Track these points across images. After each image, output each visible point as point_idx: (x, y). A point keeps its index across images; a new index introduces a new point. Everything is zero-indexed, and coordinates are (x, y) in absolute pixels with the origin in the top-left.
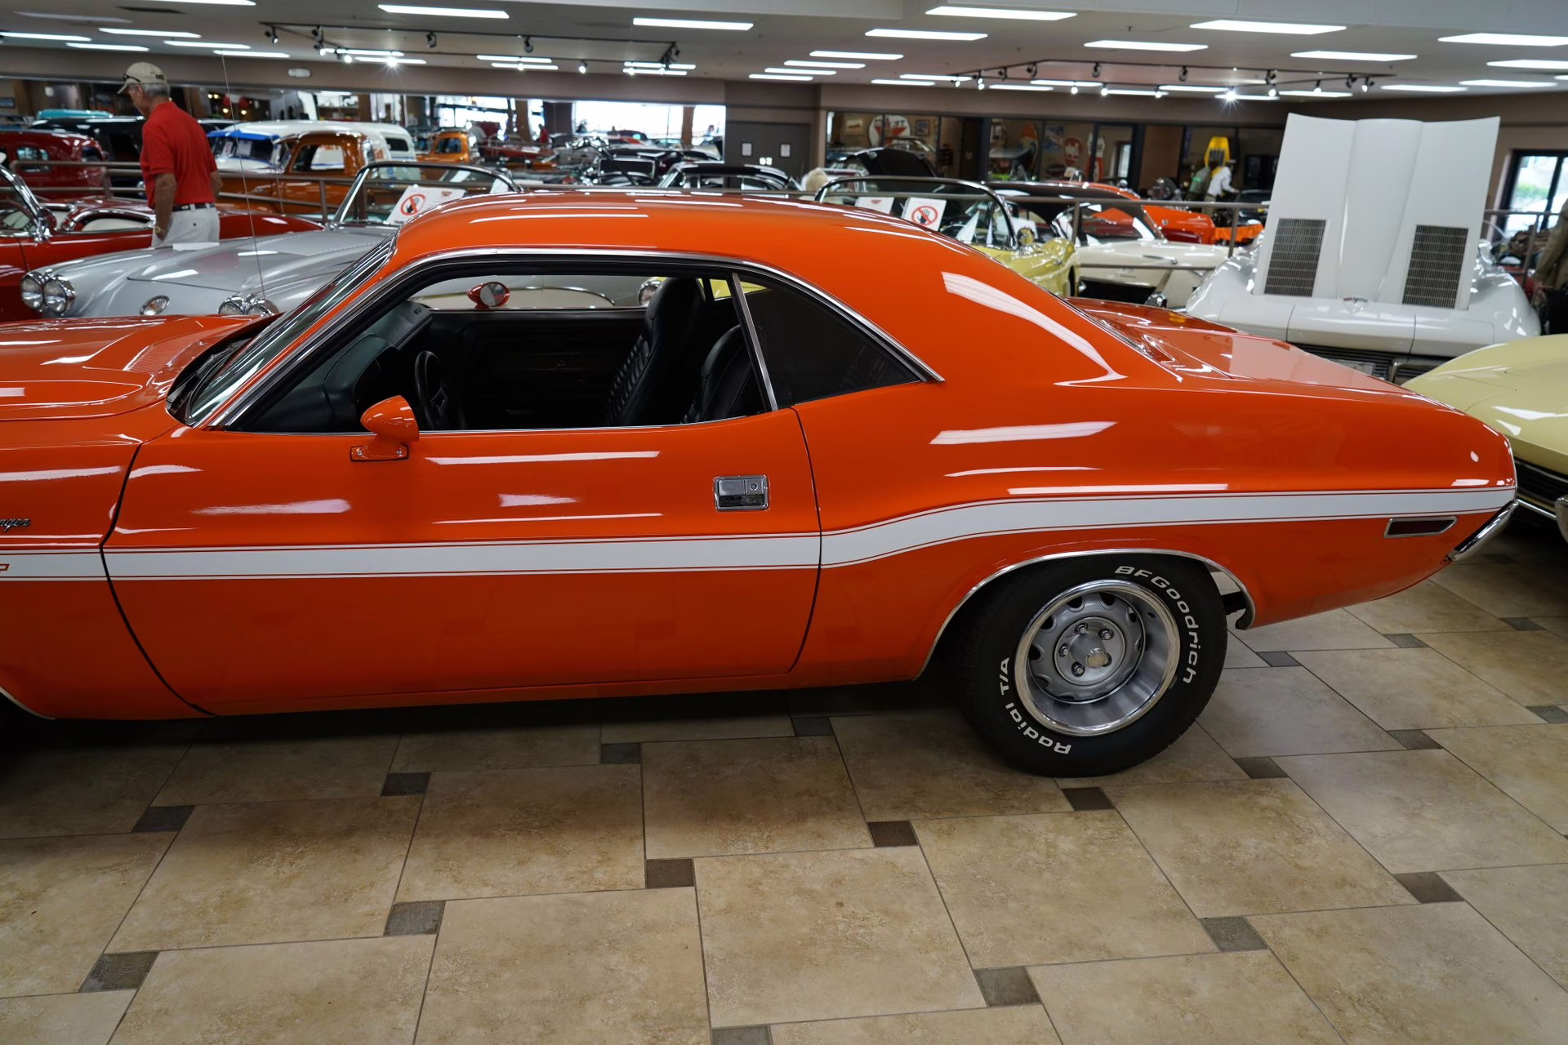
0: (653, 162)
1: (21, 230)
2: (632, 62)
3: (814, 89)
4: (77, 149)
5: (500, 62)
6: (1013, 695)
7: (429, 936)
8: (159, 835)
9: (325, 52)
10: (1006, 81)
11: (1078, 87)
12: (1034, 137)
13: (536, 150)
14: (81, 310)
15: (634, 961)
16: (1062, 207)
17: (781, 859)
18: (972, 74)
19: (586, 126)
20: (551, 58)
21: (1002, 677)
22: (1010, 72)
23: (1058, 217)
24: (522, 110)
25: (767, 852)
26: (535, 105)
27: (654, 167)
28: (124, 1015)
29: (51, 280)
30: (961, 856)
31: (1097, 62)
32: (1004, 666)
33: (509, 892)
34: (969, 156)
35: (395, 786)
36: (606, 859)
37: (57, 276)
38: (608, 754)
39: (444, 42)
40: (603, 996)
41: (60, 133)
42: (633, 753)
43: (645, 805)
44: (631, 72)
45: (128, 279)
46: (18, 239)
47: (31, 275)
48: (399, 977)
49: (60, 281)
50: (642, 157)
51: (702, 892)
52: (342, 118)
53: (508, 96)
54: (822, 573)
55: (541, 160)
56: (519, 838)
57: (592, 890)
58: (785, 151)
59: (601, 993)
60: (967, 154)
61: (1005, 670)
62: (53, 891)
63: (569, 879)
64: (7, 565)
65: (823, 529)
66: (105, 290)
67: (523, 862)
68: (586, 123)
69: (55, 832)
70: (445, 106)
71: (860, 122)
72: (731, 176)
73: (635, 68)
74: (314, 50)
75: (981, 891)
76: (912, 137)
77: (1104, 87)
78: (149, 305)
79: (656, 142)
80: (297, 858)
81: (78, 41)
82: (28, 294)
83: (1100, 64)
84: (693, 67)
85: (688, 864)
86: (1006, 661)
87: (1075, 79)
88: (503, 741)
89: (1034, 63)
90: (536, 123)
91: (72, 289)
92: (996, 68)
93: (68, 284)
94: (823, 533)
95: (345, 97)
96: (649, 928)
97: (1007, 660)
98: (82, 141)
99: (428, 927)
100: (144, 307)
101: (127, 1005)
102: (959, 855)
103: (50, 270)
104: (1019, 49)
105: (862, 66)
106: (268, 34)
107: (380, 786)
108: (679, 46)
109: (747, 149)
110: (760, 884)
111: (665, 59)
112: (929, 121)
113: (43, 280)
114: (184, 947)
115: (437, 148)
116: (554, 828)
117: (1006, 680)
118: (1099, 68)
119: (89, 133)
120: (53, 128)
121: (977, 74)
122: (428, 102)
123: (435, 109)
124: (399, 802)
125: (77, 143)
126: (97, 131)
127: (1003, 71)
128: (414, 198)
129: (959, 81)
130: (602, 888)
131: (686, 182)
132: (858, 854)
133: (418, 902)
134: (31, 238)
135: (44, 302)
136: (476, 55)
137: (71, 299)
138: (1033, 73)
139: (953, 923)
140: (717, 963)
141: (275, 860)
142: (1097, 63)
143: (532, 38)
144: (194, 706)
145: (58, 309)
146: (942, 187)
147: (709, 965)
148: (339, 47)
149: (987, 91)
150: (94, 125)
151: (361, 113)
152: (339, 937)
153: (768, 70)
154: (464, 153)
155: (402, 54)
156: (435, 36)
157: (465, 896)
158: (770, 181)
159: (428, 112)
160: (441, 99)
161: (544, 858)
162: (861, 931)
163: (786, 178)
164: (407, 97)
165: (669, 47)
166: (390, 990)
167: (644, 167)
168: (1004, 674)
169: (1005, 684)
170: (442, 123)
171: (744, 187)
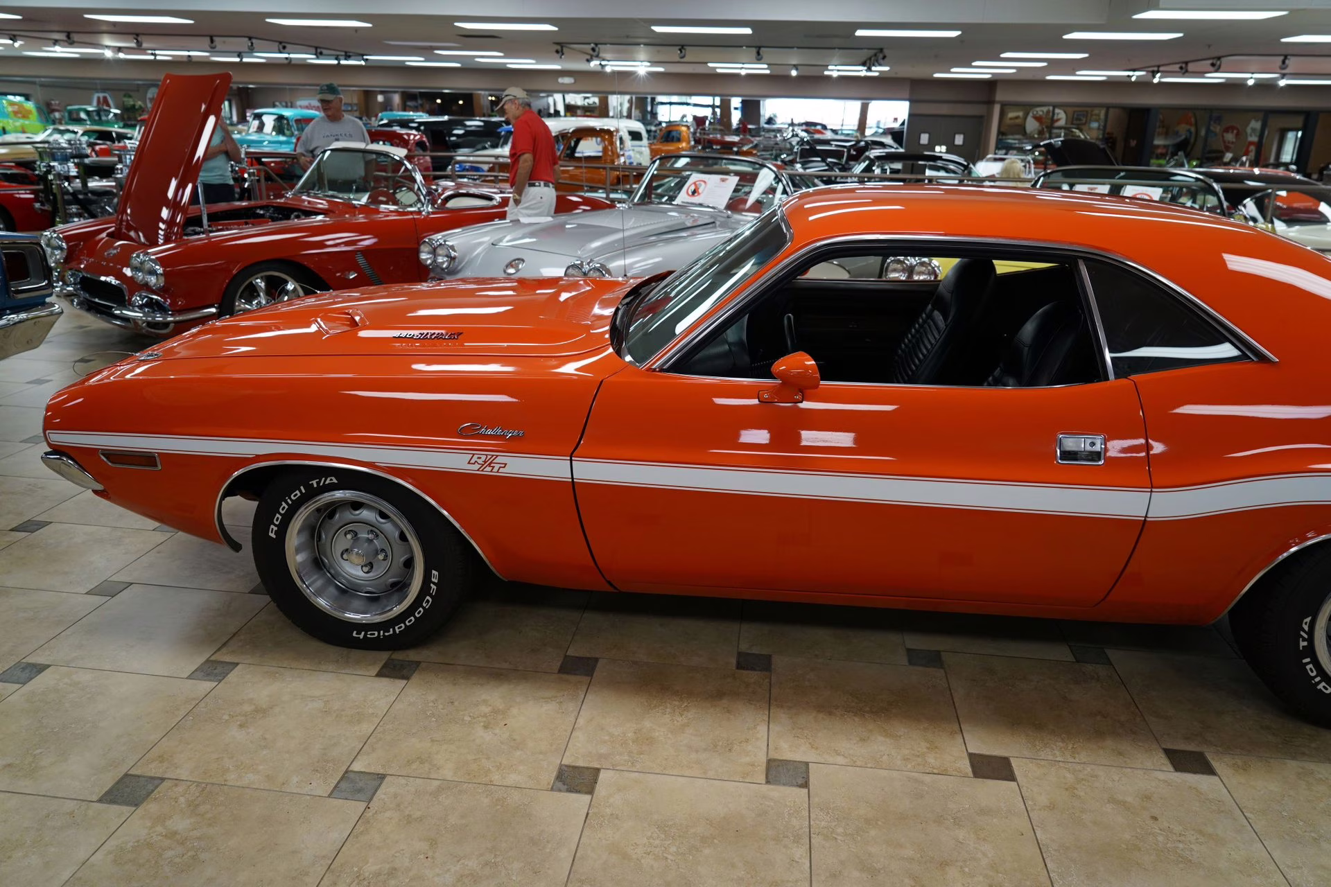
0: (845, 150)
1: (411, 206)
2: (836, 66)
3: (990, 86)
4: (412, 142)
5: (722, 68)
6: (1311, 651)
7: (802, 789)
8: (578, 678)
9: (594, 64)
10: (1187, 74)
11: (1255, 79)
12: (1191, 125)
13: (736, 139)
14: (459, 268)
15: (979, 839)
16: (1250, 192)
17: (1089, 769)
18: (1151, 69)
19: (776, 119)
20: (768, 64)
21: (1302, 633)
22: (1191, 67)
23: (1245, 202)
24: (725, 106)
25: (1074, 761)
26: (736, 102)
27: (846, 154)
28: (588, 814)
29: (441, 244)
30: (1262, 792)
31: (1287, 54)
32: (1306, 623)
33: (859, 763)
34: (1133, 143)
35: (746, 662)
36: (933, 747)
37: (445, 241)
38: (914, 657)
39: (691, 54)
40: (960, 864)
41: (397, 129)
42: (934, 659)
43: (957, 705)
44: (835, 74)
45: (493, 244)
46: (411, 213)
47: (427, 240)
48: (786, 819)
49: (448, 245)
50: (836, 146)
51: (1024, 788)
52: (583, 114)
53: (714, 95)
54: (1146, 525)
55: (742, 147)
56: (856, 719)
57: (928, 771)
58: (959, 140)
59: (957, 861)
60: (1131, 141)
61: (1306, 628)
62: (514, 711)
63: (906, 759)
64: (506, 464)
65: (1154, 485)
66: (476, 253)
67: (864, 740)
68: (775, 116)
69: (506, 666)
70: (662, 103)
71: (1021, 114)
72: (915, 162)
73: (838, 70)
74: (586, 62)
75: (1290, 828)
76: (1068, 126)
77: (1283, 78)
78: (510, 265)
79: (835, 132)
80: (685, 710)
81: (415, 61)
82: (424, 254)
83: (1289, 57)
84: (886, 69)
85: (1005, 762)
86: (1308, 620)
87: (1253, 71)
88: (823, 635)
89: (1219, 58)
90: (736, 117)
91: (455, 251)
92: (1176, 63)
93: (452, 247)
94: (1154, 490)
95: (585, 98)
96: (984, 812)
97: (1310, 618)
98: (415, 136)
99: (800, 783)
100: (507, 266)
101: (588, 806)
102: (1259, 791)
103: (440, 237)
104: (1209, 46)
105: (1045, 64)
106: (557, 52)
107: (734, 661)
108: (886, 52)
109: (924, 139)
110: (1075, 788)
111: (868, 62)
112: (1087, 112)
113: (435, 244)
114: (618, 768)
115: (662, 138)
116: (883, 715)
117: (1306, 636)
118: (1287, 62)
119: (417, 129)
120: (392, 126)
121: (1156, 69)
122: (649, 100)
123: (655, 107)
124: (752, 676)
125: (412, 137)
126: (422, 128)
127: (1184, 65)
128: (697, 183)
129: (1135, 76)
130: (935, 771)
131: (878, 167)
132: (1161, 776)
133: (787, 761)
134: (419, 212)
135: (435, 261)
136: (707, 63)
137: (453, 259)
138: (1216, 67)
139: (1269, 853)
140: (1052, 852)
141: (668, 710)
142: (1286, 57)
143: (762, 49)
144: (609, 582)
145: (444, 266)
146: (1122, 174)
147: (1045, 852)
148: (604, 60)
149: (1160, 83)
150: (421, 124)
151: (602, 111)
152: (732, 779)
153: (953, 70)
154: (683, 142)
155: (649, 64)
156: (685, 49)
157: (823, 761)
158: (952, 167)
159: (649, 109)
160: (660, 99)
161: (881, 739)
162: (1181, 846)
163: (966, 163)
164: (636, 98)
165: (876, 52)
166: (782, 828)
167: (837, 154)
168: (1304, 631)
169: (1304, 640)
170: (660, 118)
171: (928, 173)
